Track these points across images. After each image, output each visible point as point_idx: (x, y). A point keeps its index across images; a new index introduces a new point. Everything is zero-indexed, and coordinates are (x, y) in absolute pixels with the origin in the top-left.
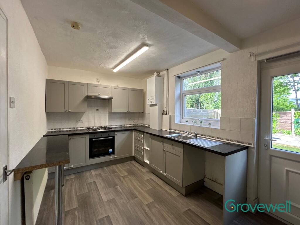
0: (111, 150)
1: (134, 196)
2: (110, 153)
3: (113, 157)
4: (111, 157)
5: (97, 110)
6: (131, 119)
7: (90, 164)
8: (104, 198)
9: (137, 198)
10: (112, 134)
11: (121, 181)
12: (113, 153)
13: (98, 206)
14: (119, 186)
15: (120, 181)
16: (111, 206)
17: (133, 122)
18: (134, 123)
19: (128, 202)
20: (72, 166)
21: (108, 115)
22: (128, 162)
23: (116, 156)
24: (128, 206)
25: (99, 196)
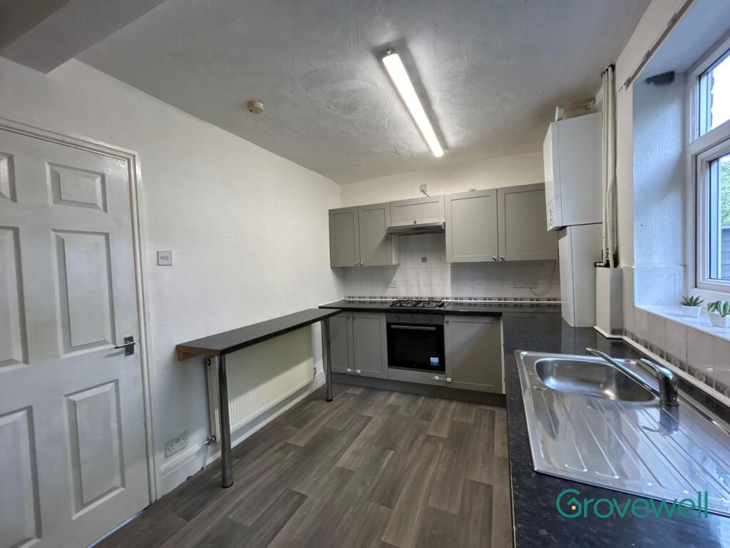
0: (435, 360)
1: (388, 498)
2: (433, 366)
3: (441, 379)
4: (437, 378)
5: (424, 260)
6: (520, 281)
7: (390, 378)
8: (345, 460)
9: (388, 509)
10: (436, 320)
11: (412, 443)
12: (441, 368)
13: (320, 466)
14: (394, 454)
15: (409, 444)
16: (331, 482)
17: (528, 290)
18: (532, 296)
19: (363, 499)
20: (359, 371)
21: (449, 269)
22: (484, 407)
23: (449, 379)
24: (351, 510)
25: (344, 449)
